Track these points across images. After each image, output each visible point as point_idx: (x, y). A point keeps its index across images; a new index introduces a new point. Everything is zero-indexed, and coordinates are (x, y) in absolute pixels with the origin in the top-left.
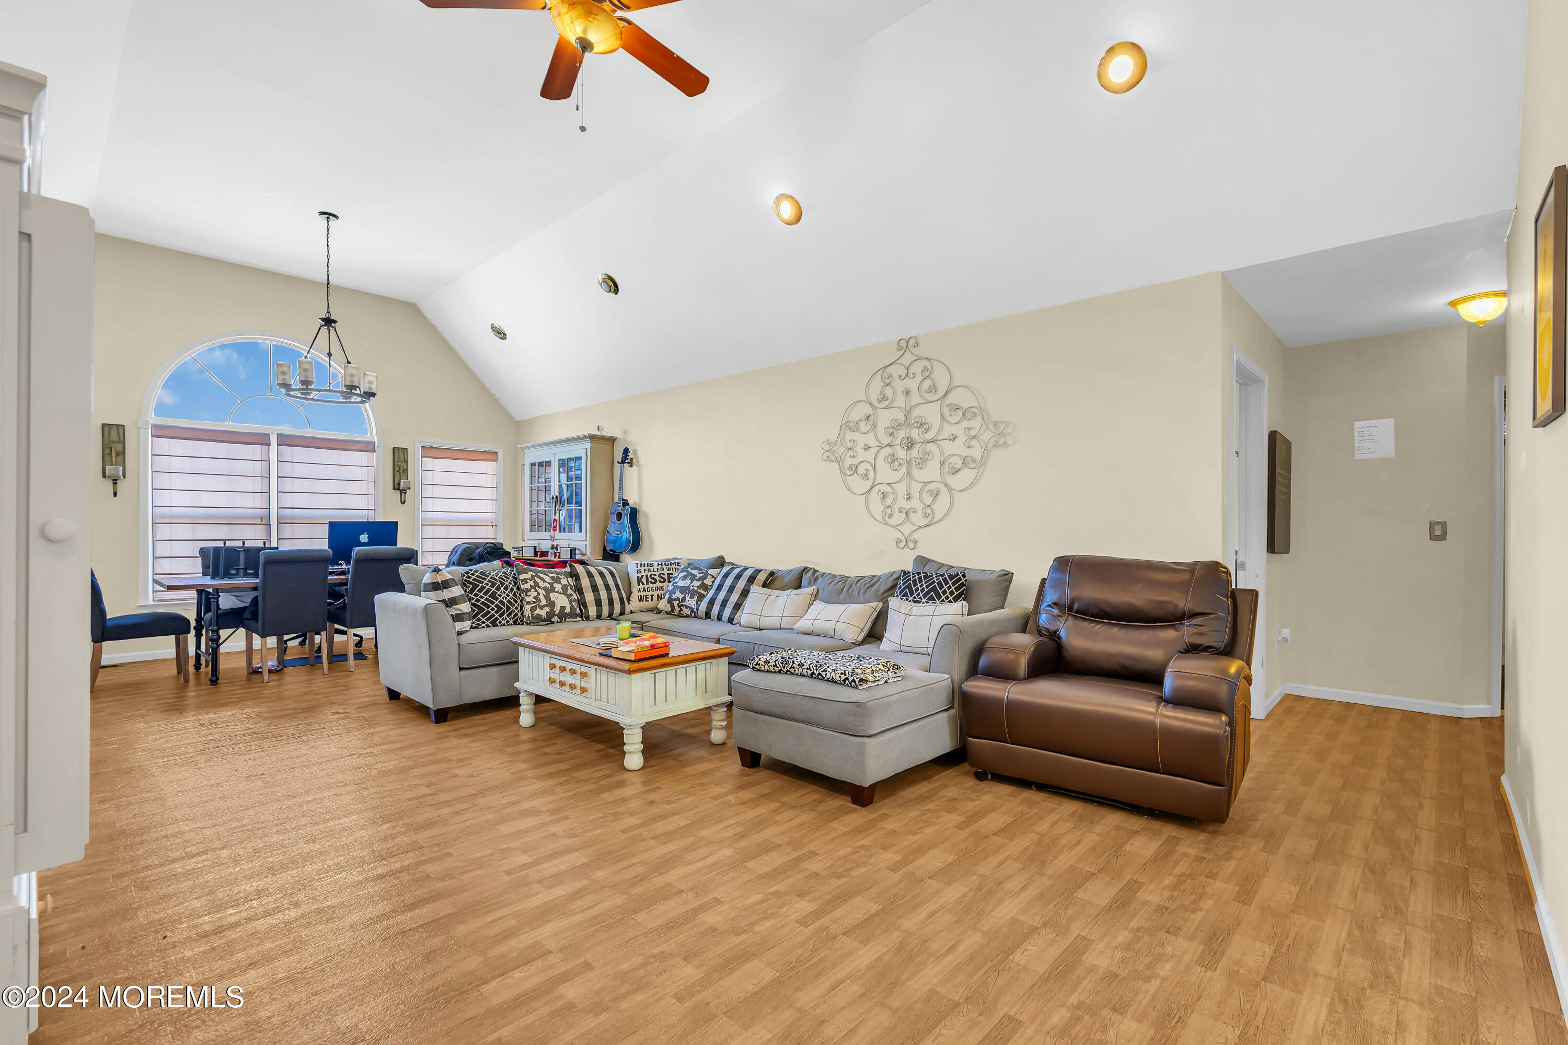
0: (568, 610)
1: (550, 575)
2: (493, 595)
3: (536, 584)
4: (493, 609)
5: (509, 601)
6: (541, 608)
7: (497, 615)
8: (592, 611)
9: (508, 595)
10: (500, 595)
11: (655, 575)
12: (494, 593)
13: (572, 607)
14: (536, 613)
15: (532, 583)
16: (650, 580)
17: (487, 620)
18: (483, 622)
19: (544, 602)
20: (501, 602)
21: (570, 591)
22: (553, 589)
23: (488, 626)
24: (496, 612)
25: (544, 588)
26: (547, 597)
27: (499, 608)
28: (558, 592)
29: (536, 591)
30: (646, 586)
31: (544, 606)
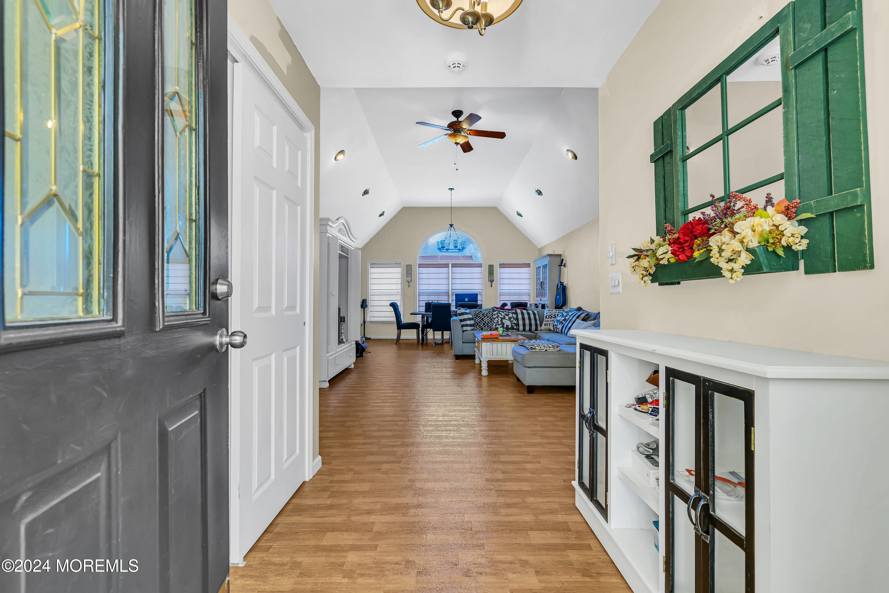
0: (510, 327)
1: (505, 313)
2: (482, 319)
3: (498, 316)
4: (482, 324)
5: (488, 322)
6: (499, 325)
7: (483, 327)
8: (521, 328)
9: (488, 320)
10: (485, 319)
11: (552, 315)
12: (483, 318)
13: (512, 326)
14: (497, 326)
15: (497, 315)
16: (550, 317)
17: (479, 328)
18: (478, 329)
19: (500, 323)
20: (485, 322)
21: (512, 319)
22: (504, 318)
23: (479, 330)
24: (483, 325)
25: (501, 318)
26: (501, 321)
27: (484, 324)
28: (506, 319)
29: (498, 318)
30: (548, 319)
31: (500, 324)
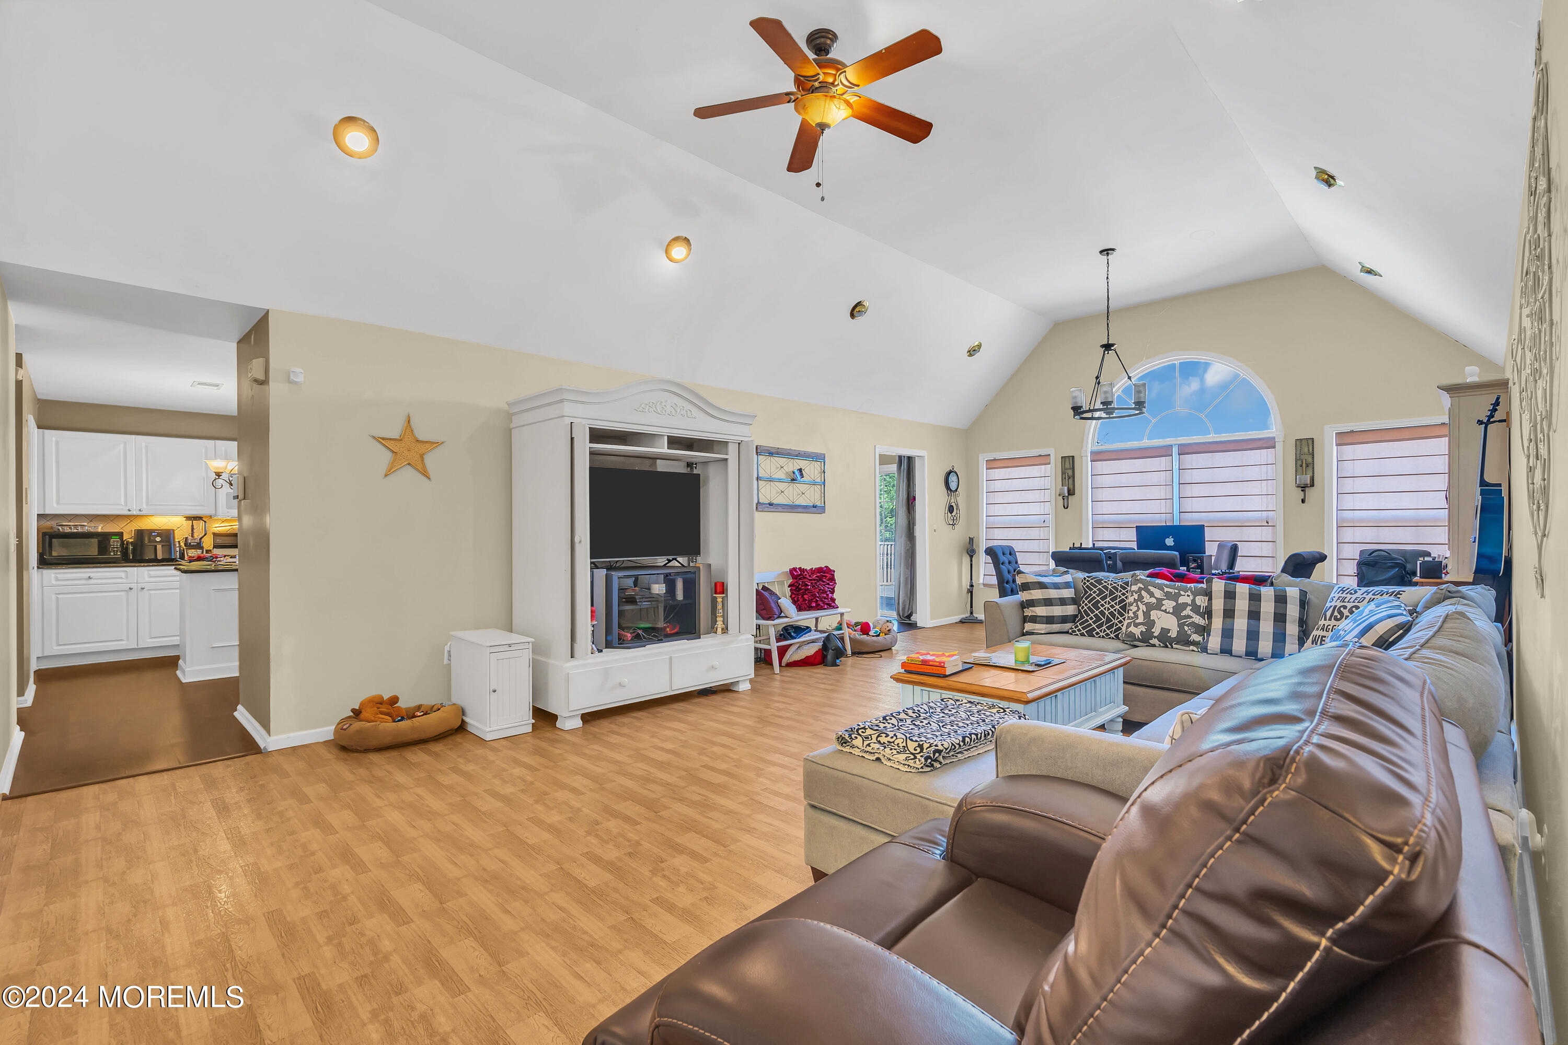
0: (1173, 634)
1: (1166, 590)
2: (1096, 605)
3: (1141, 598)
4: (1091, 618)
5: (1111, 613)
6: (1136, 625)
7: (1094, 626)
8: (1215, 642)
9: (1112, 606)
10: (1102, 605)
11: (1345, 607)
12: (1098, 602)
13: (1181, 631)
14: (1129, 630)
15: (1136, 596)
16: (1336, 613)
17: (1084, 628)
18: (1079, 630)
19: (1141, 619)
20: (1102, 613)
21: (1188, 611)
22: (1158, 606)
23: (1082, 635)
24: (1094, 622)
25: (1147, 604)
26: (1147, 615)
27: (1098, 619)
28: (1165, 611)
29: (1137, 606)
30: (1327, 623)
31: (1140, 624)
